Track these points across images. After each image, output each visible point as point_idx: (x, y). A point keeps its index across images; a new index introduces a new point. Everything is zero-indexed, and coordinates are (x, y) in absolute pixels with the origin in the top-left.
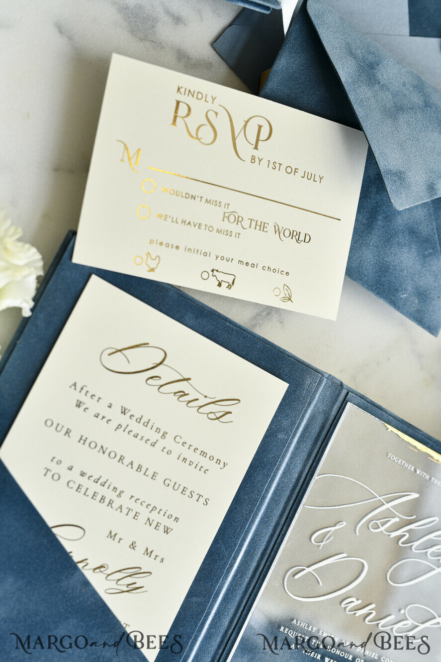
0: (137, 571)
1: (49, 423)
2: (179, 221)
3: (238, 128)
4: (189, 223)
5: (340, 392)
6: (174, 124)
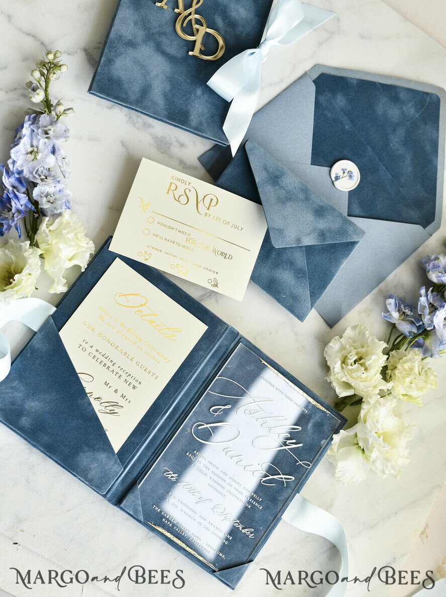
0: (116, 405)
1: (85, 323)
2: (164, 239)
3: (200, 199)
4: (169, 240)
5: (236, 337)
6: (168, 193)
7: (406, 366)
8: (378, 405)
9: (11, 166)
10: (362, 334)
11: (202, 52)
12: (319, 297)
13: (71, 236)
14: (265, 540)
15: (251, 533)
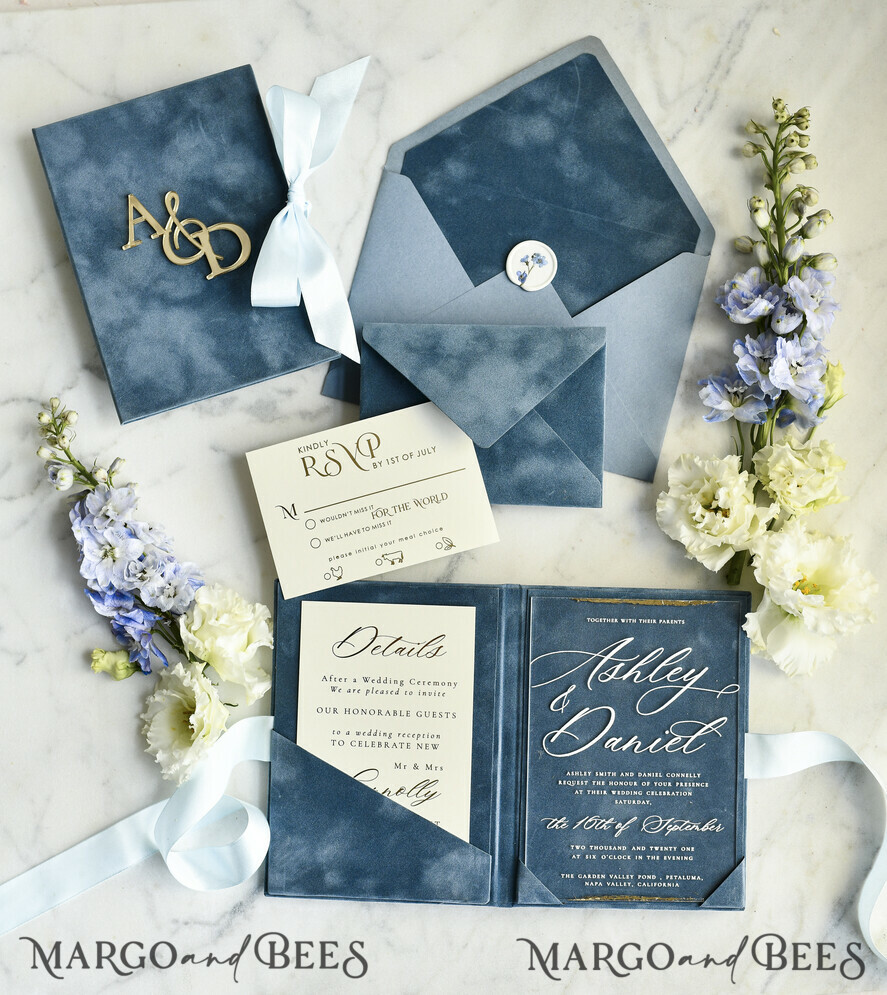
0: (427, 783)
1: (320, 710)
2: (343, 536)
3: (353, 452)
4: (350, 534)
5: (521, 594)
6: (307, 474)
7: (780, 468)
8: (771, 549)
9: (95, 588)
10: (692, 465)
11: (222, 264)
12: (601, 460)
13: (225, 618)
14: (741, 821)
15: (716, 825)
